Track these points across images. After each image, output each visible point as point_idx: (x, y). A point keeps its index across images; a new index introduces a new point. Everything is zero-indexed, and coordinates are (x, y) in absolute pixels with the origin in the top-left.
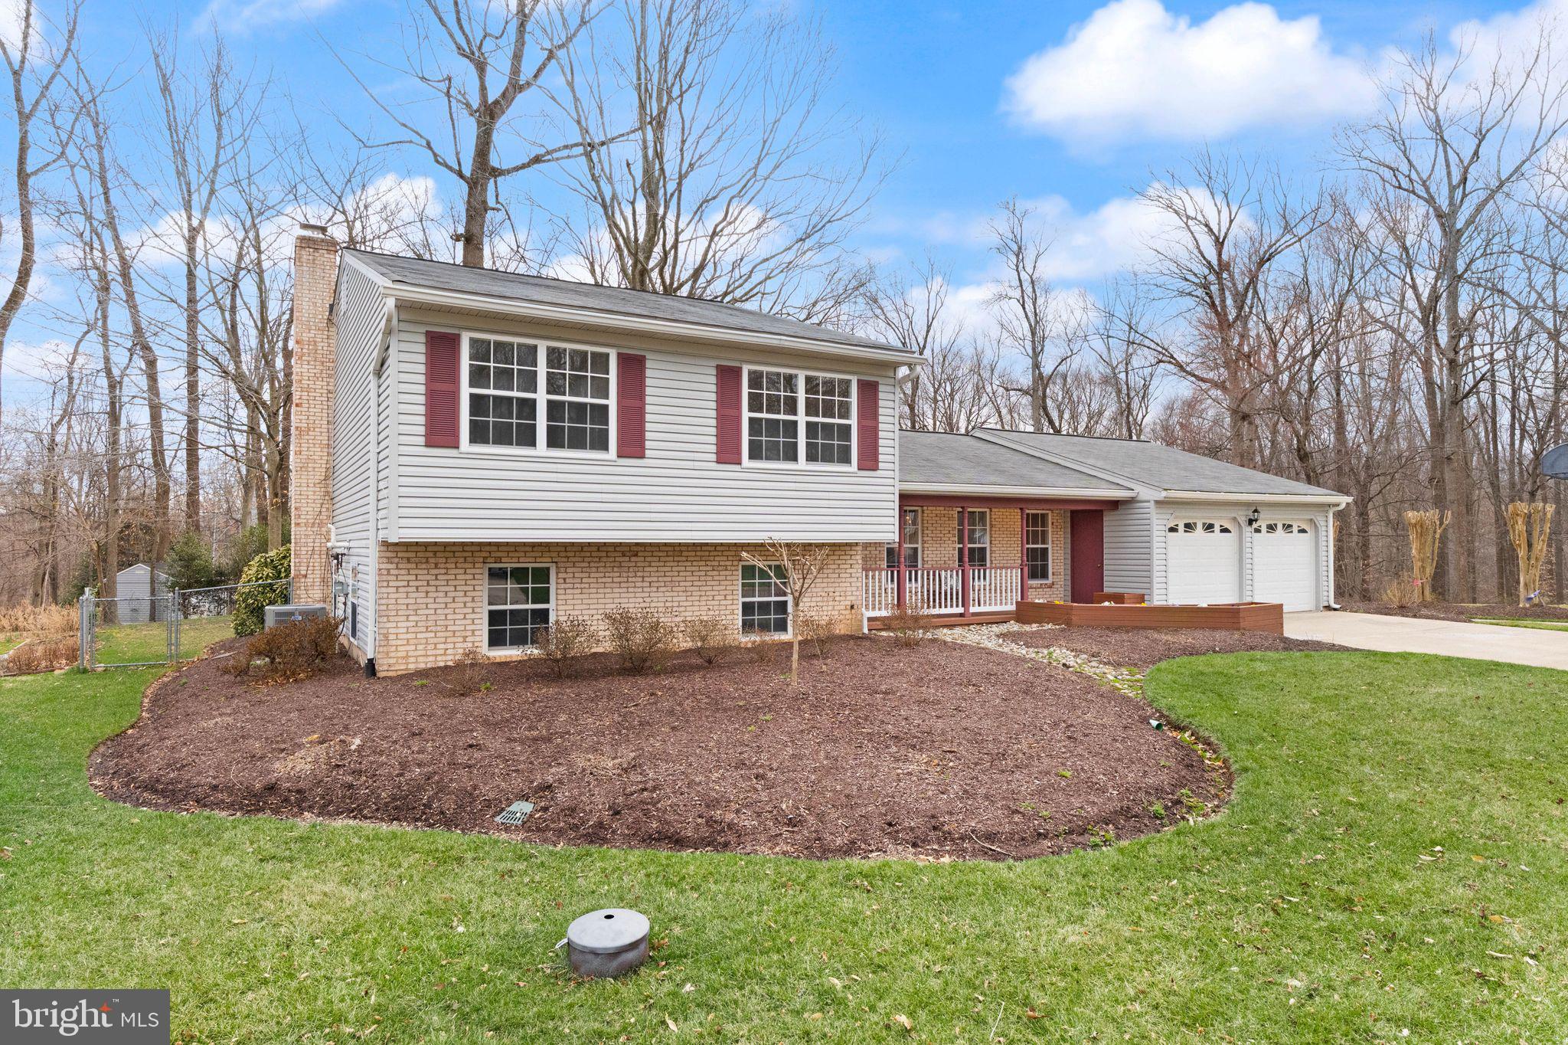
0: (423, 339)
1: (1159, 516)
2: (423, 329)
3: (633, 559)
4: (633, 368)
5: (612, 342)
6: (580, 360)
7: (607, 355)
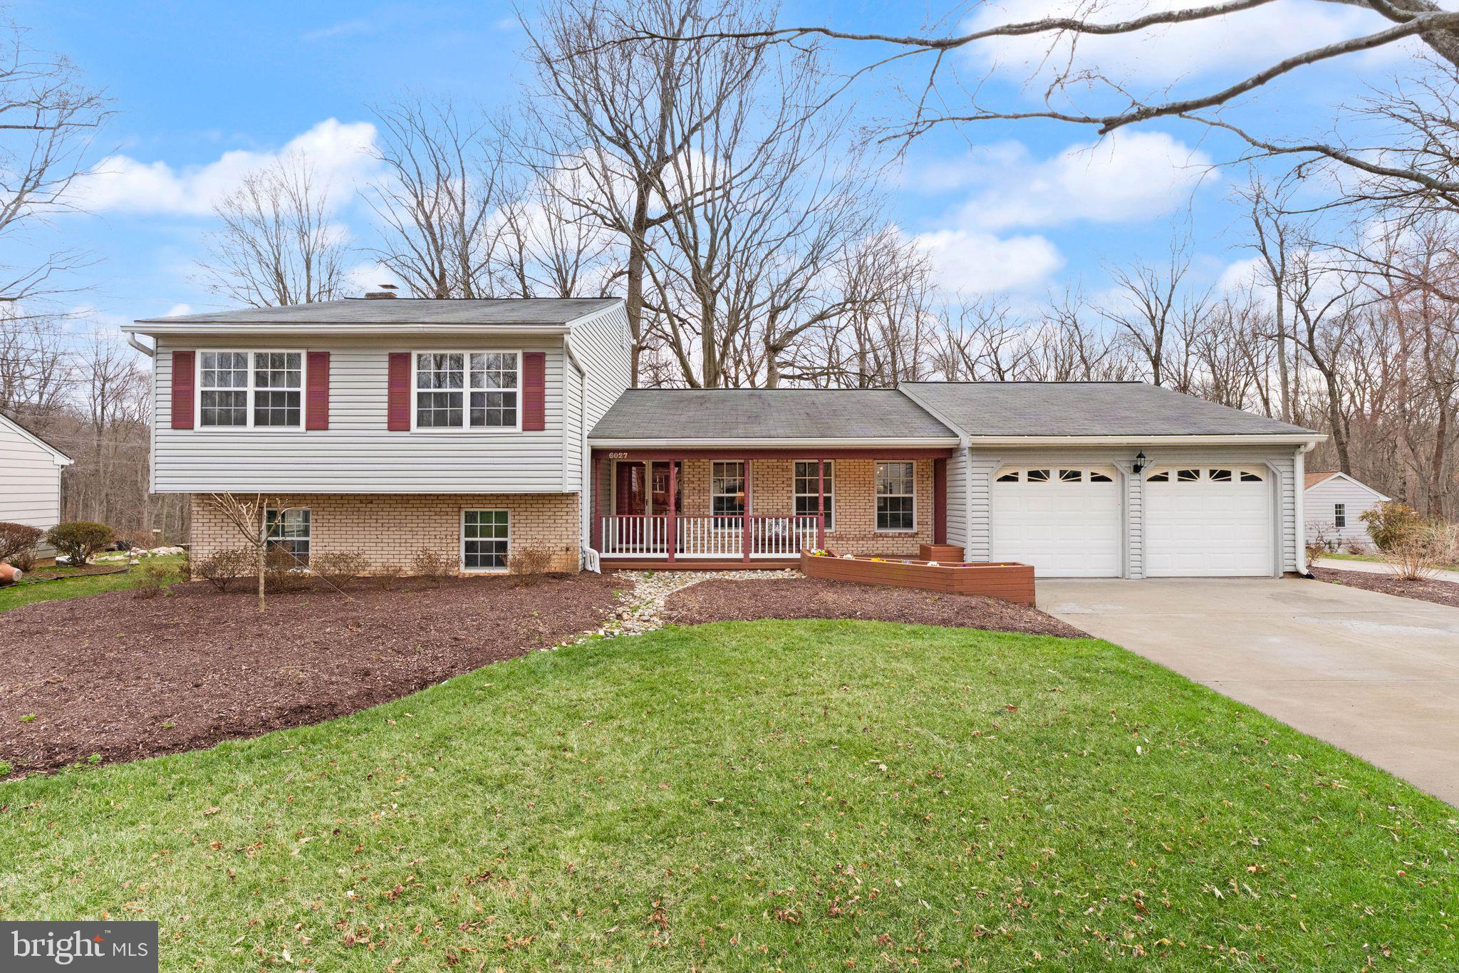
0: (171, 357)
1: (975, 464)
2: (171, 351)
3: (369, 505)
4: (319, 363)
5: (299, 344)
6: (277, 361)
7: (299, 355)
